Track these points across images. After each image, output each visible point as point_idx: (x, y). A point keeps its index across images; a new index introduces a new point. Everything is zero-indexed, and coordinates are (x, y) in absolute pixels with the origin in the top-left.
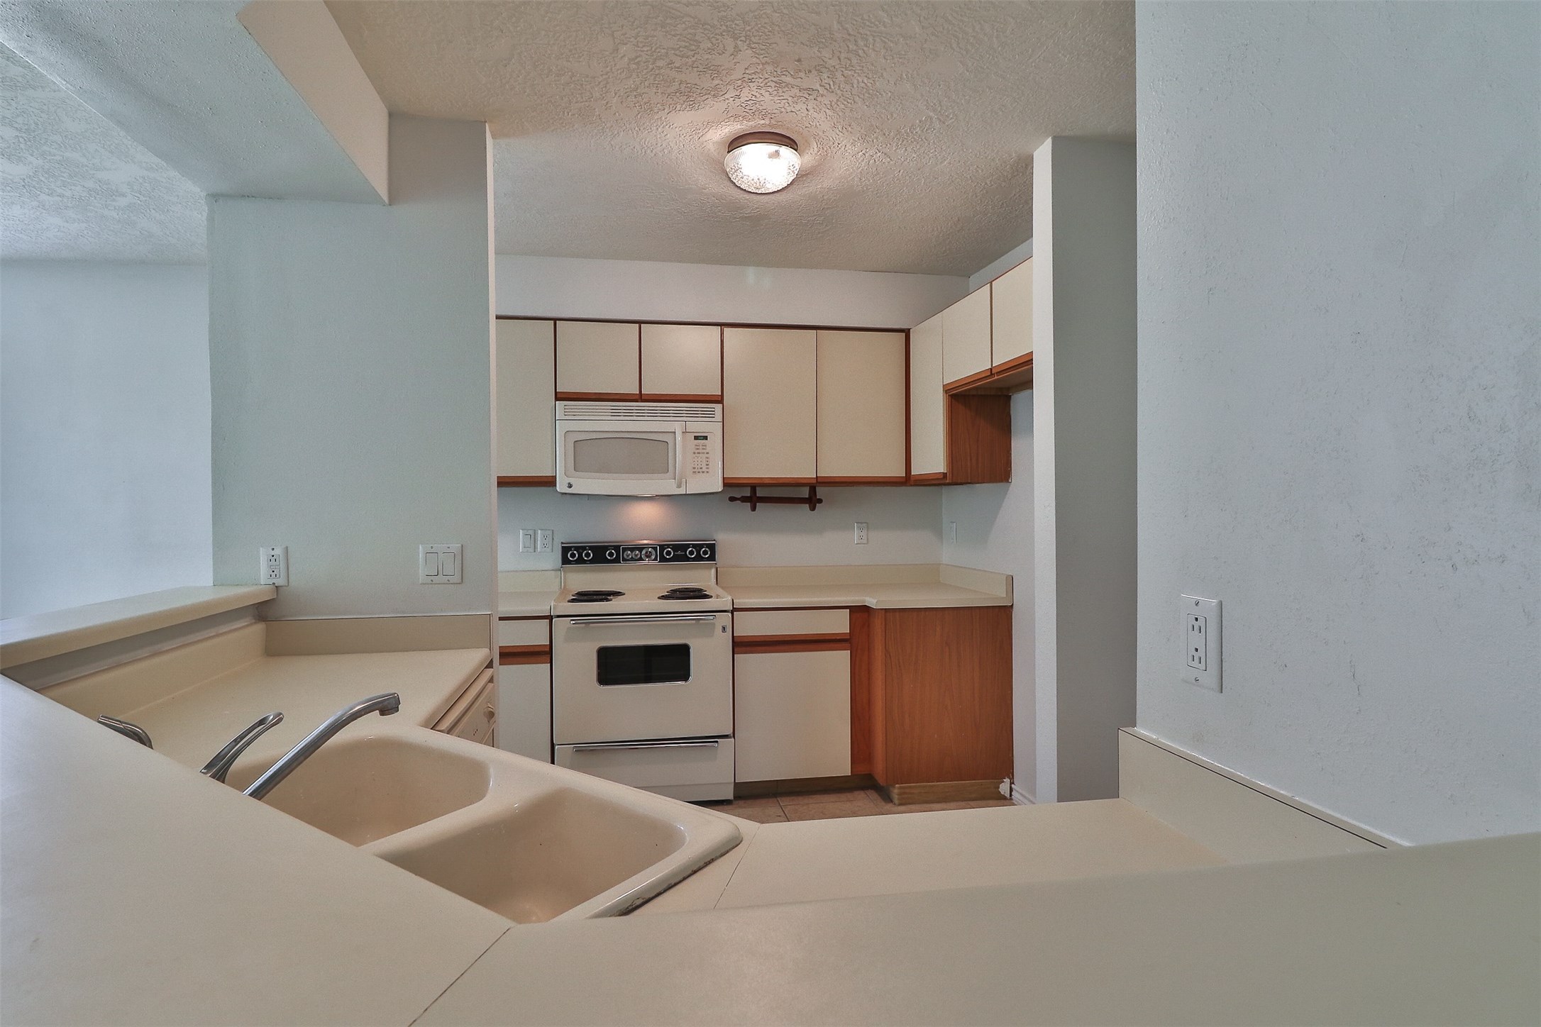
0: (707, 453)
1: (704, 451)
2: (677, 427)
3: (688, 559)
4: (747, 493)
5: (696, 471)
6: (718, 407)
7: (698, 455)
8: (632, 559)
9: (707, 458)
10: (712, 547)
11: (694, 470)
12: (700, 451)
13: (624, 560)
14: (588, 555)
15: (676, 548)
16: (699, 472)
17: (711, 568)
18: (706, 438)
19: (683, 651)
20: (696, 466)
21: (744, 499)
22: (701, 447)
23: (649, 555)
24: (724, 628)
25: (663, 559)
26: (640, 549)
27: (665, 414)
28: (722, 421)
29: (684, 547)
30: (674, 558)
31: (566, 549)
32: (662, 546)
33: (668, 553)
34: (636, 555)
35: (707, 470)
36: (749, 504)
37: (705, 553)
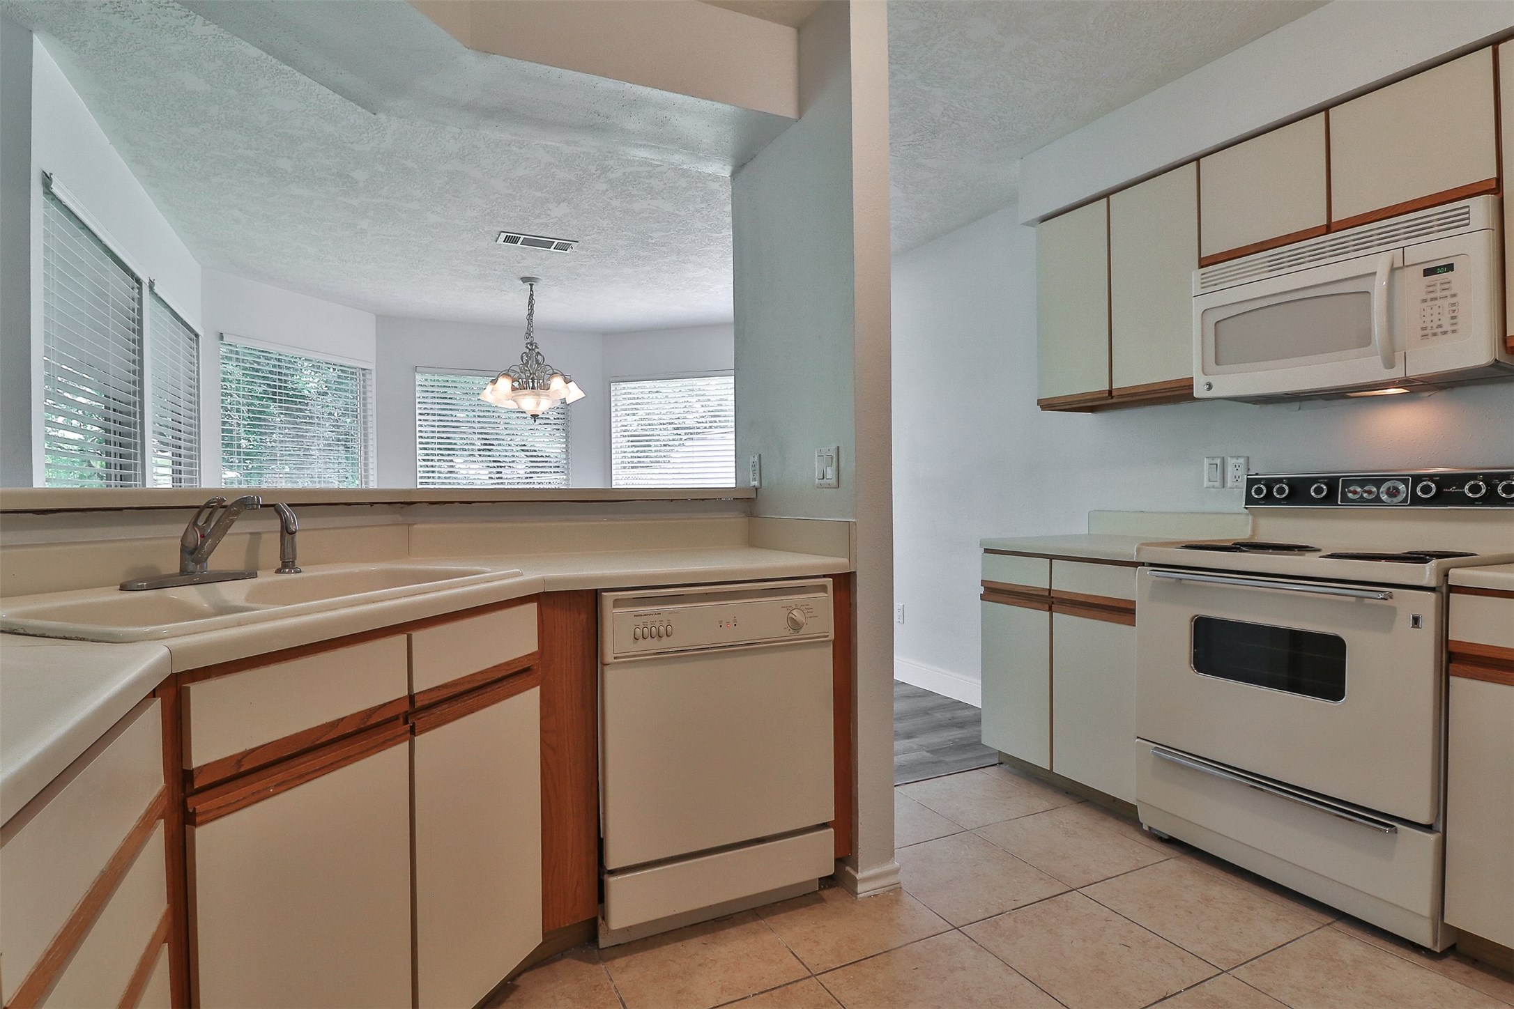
0: (1454, 295)
1: (1447, 293)
2: (1380, 263)
3: (1471, 502)
5: (1428, 333)
6: (1480, 208)
7: (1432, 303)
8: (1362, 500)
9: (1453, 305)
11: (1425, 332)
12: (1438, 295)
13: (1346, 500)
14: (1281, 491)
15: (1443, 481)
16: (1435, 334)
18: (1450, 267)
19: (1333, 648)
20: (1428, 325)
22: (1438, 287)
23: (1393, 493)
24: (1416, 620)
25: (1416, 501)
26: (1378, 482)
27: (1363, 244)
28: (1496, 227)
29: (1460, 479)
30: (1441, 499)
31: (1251, 483)
32: (1417, 479)
33: (1426, 490)
34: (1370, 492)
35: (1454, 328)
37: (1508, 489)
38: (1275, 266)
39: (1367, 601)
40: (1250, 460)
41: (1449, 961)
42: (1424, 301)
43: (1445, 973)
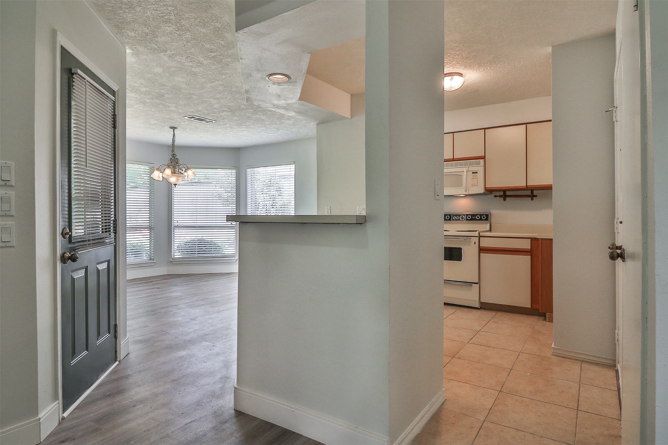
0: (477, 178)
1: (476, 178)
2: (465, 169)
3: (477, 220)
4: (502, 193)
6: (482, 161)
7: (474, 179)
8: (456, 220)
9: (477, 180)
10: (487, 215)
11: (472, 185)
12: (475, 178)
13: (453, 220)
15: (472, 215)
16: (474, 186)
17: (487, 224)
18: (477, 173)
19: (460, 250)
20: (473, 183)
21: (500, 196)
22: (475, 176)
23: (462, 218)
24: (475, 243)
25: (467, 220)
26: (459, 216)
27: (461, 165)
28: (484, 165)
29: (475, 215)
30: (472, 219)
32: (467, 215)
33: (469, 217)
34: (458, 218)
35: (477, 185)
36: (503, 198)
37: (484, 217)
39: (466, 240)
41: (481, 310)
42: (472, 179)
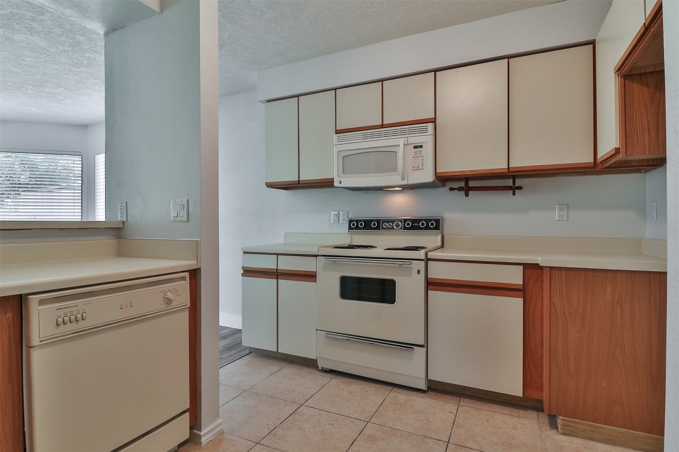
0: (423, 157)
1: (421, 155)
2: (401, 141)
3: (421, 229)
4: (462, 184)
5: (415, 169)
6: (430, 126)
7: (416, 158)
8: (388, 228)
9: (422, 160)
10: (437, 221)
11: (414, 168)
12: (418, 156)
13: (383, 228)
14: (361, 225)
15: (413, 221)
16: (417, 170)
17: (438, 235)
18: (421, 147)
19: (391, 284)
20: (415, 166)
21: (460, 189)
22: (418, 153)
23: (397, 226)
24: (419, 272)
25: (405, 228)
26: (393, 222)
27: (395, 134)
28: (433, 133)
29: (418, 221)
30: (412, 228)
31: (350, 221)
32: (405, 220)
33: (408, 224)
34: (390, 225)
35: (423, 168)
36: (464, 192)
37: (432, 224)
38: (365, 137)
39: (403, 265)
40: (349, 212)
41: (429, 392)
42: (414, 157)
43: (430, 397)
